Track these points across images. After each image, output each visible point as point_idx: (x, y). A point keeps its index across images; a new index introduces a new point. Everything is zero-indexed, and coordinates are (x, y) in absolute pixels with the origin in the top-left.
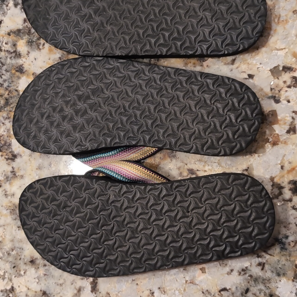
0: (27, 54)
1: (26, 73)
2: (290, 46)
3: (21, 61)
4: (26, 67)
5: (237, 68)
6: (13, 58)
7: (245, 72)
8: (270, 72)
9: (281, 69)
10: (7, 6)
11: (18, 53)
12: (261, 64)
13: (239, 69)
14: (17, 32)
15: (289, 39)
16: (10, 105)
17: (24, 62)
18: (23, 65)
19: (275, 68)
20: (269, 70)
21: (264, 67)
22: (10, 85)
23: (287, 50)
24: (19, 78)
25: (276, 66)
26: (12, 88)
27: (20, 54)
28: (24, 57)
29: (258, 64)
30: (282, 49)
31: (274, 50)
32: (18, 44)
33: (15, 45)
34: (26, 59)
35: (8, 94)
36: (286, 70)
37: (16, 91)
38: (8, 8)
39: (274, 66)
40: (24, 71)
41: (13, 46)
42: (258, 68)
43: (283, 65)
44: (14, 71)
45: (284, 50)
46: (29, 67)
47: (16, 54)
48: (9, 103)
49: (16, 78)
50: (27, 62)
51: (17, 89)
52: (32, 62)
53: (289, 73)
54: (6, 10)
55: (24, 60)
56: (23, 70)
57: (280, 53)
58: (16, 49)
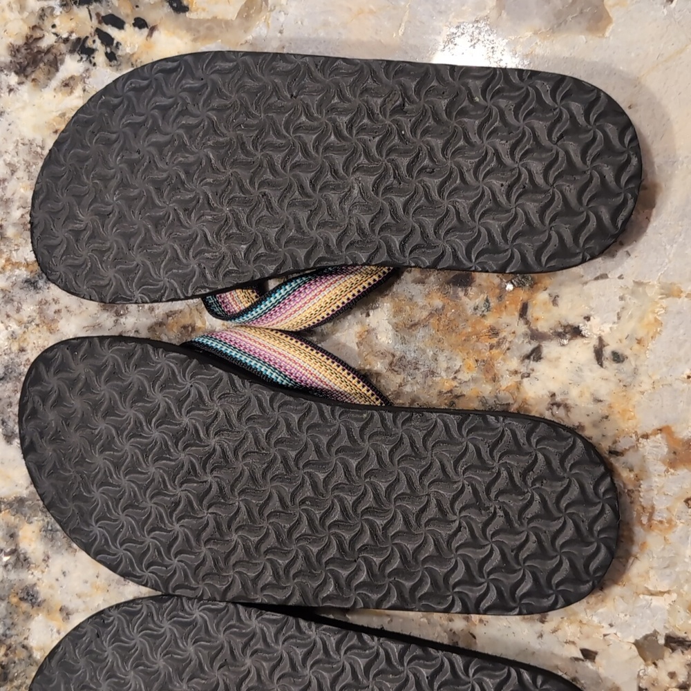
0: (44, 560)
1: (44, 605)
2: (681, 586)
3: (30, 577)
4: (43, 591)
5: (555, 631)
6: (10, 567)
7: (573, 643)
8: (634, 647)
9: (662, 641)
11: (22, 556)
12: (611, 625)
13: (559, 633)
14: (16, 505)
15: (677, 569)
16: (12, 681)
17: (38, 579)
18: (35, 585)
19: (646, 637)
20: (634, 644)
21: (619, 634)
22: (8, 632)
23: (674, 596)
24: (28, 617)
25: (648, 633)
26: (13, 639)
27: (26, 559)
28: (37, 567)
29: (606, 625)
30: (662, 593)
31: (643, 594)
32: (21, 533)
33: (13, 536)
34: (43, 572)
35: (6, 655)
36: (673, 645)
37: (24, 647)
39: (644, 634)
40: (39, 600)
41: (8, 538)
42: (605, 635)
43: (667, 632)
44: (14, 600)
45: (666, 595)
46: (51, 591)
47: (18, 559)
48: (10, 676)
49: (22, 617)
50: (45, 580)
51: (26, 642)
52: (57, 580)
53: (683, 652)
55: (37, 573)
56: (37, 599)
57: (656, 602)
58: (17, 545)
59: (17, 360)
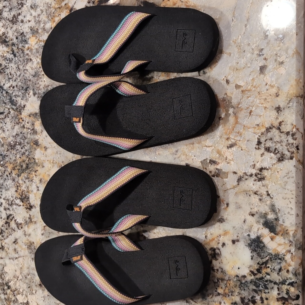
0: (41, 132)
1: (40, 146)
2: (215, 144)
3: (37, 137)
4: (40, 142)
5: (179, 157)
6: (32, 134)
7: (184, 161)
8: (200, 163)
9: (208, 161)
10: (29, 94)
11: (35, 131)
12: (195, 156)
13: (180, 158)
14: (35, 115)
15: (215, 139)
16: (29, 169)
17: (39, 138)
18: (38, 140)
19: (204, 160)
20: (201, 162)
21: (196, 159)
22: (29, 154)
23: (213, 147)
24: (35, 149)
25: (205, 159)
26: (31, 156)
27: (36, 132)
28: (39, 134)
29: (193, 156)
30: (210, 146)
31: (204, 147)
32: (35, 124)
33: (33, 124)
34: (40, 136)
35: (28, 161)
36: (211, 163)
37: (33, 158)
38: (29, 96)
39: (204, 159)
40: (39, 144)
41: (32, 125)
42: (193, 159)
43: (210, 158)
44: (32, 144)
45: (211, 147)
46: (42, 142)
47: (34, 131)
48: (29, 168)
49: (34, 149)
50: (41, 138)
51: (34, 157)
52: (44, 138)
53: (214, 165)
54: (28, 98)
55: (39, 136)
56: (38, 144)
57: (208, 149)
58: (34, 127)
59: (38, 70)
